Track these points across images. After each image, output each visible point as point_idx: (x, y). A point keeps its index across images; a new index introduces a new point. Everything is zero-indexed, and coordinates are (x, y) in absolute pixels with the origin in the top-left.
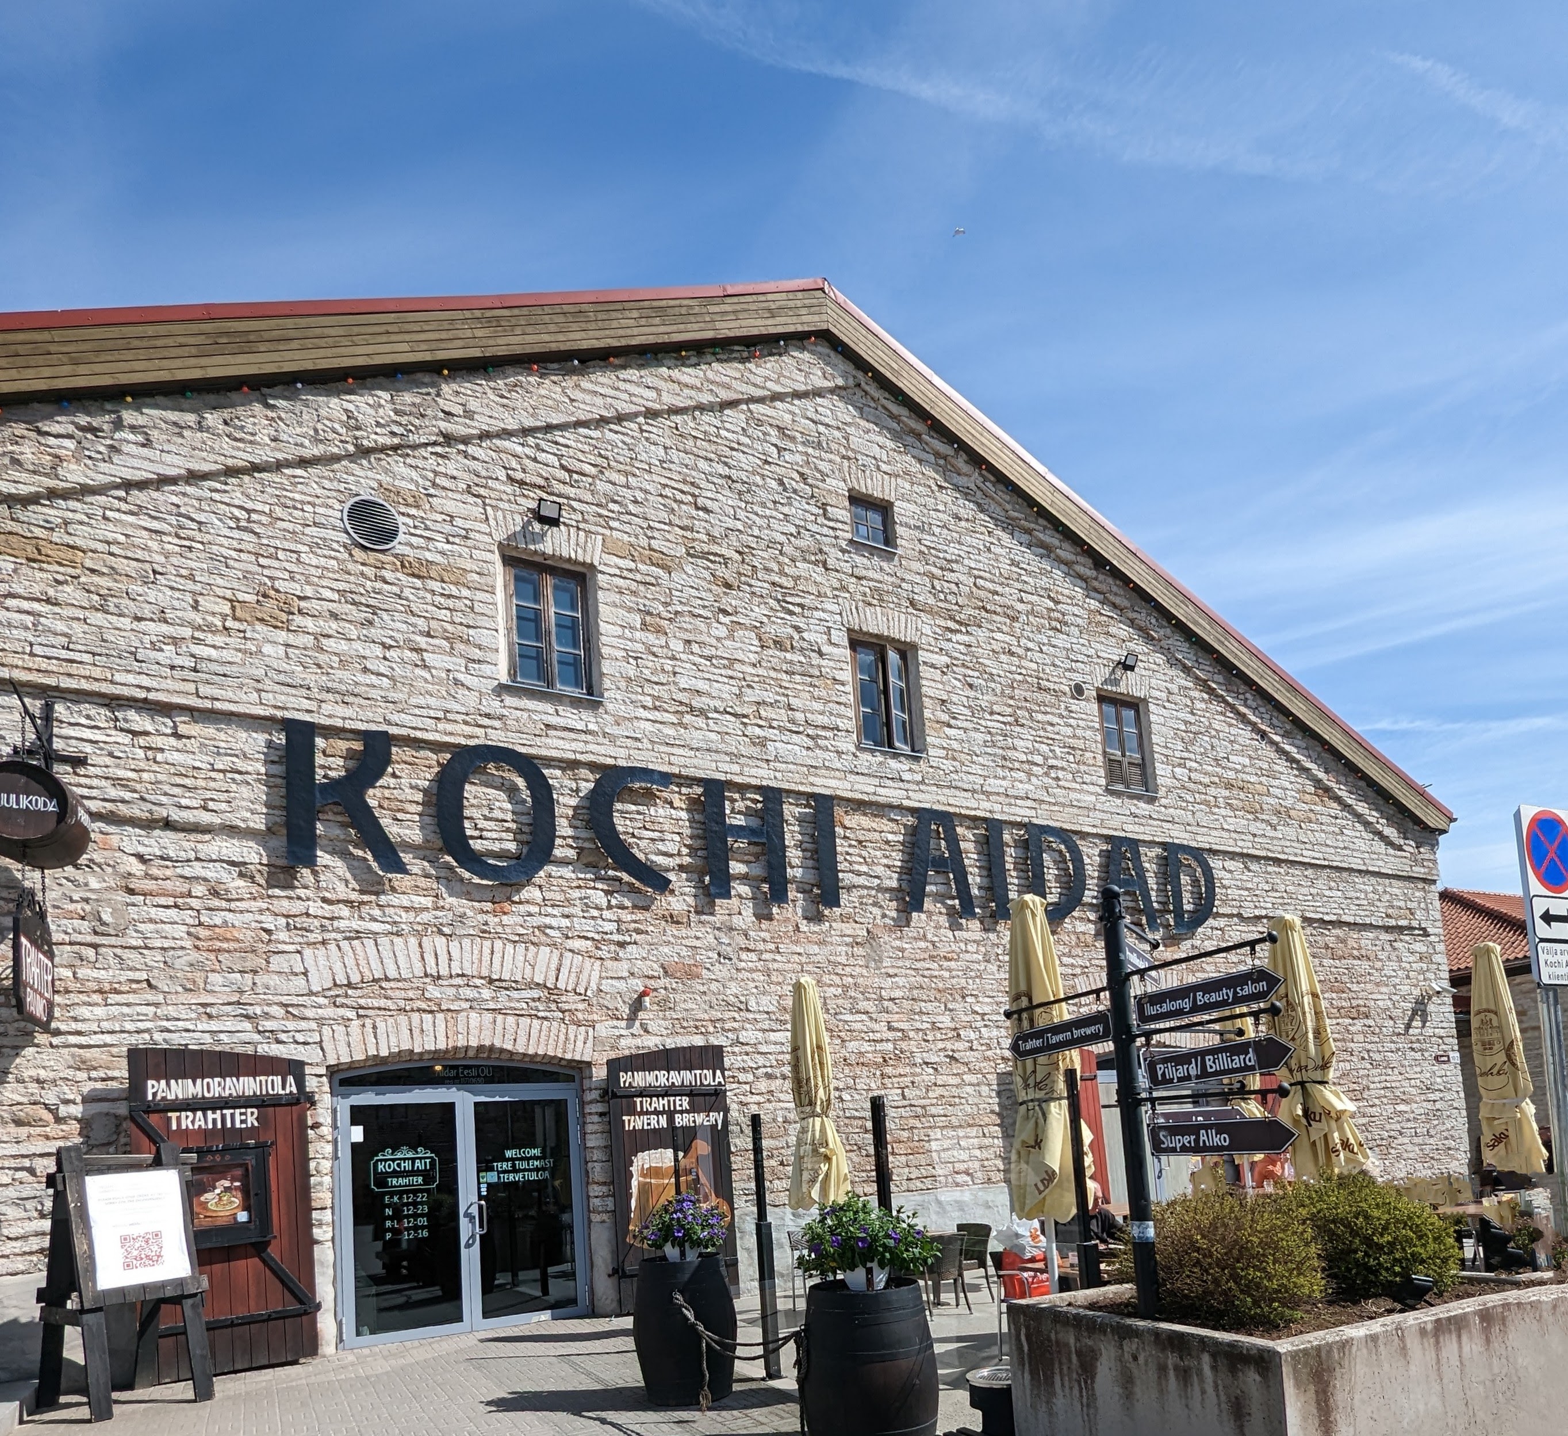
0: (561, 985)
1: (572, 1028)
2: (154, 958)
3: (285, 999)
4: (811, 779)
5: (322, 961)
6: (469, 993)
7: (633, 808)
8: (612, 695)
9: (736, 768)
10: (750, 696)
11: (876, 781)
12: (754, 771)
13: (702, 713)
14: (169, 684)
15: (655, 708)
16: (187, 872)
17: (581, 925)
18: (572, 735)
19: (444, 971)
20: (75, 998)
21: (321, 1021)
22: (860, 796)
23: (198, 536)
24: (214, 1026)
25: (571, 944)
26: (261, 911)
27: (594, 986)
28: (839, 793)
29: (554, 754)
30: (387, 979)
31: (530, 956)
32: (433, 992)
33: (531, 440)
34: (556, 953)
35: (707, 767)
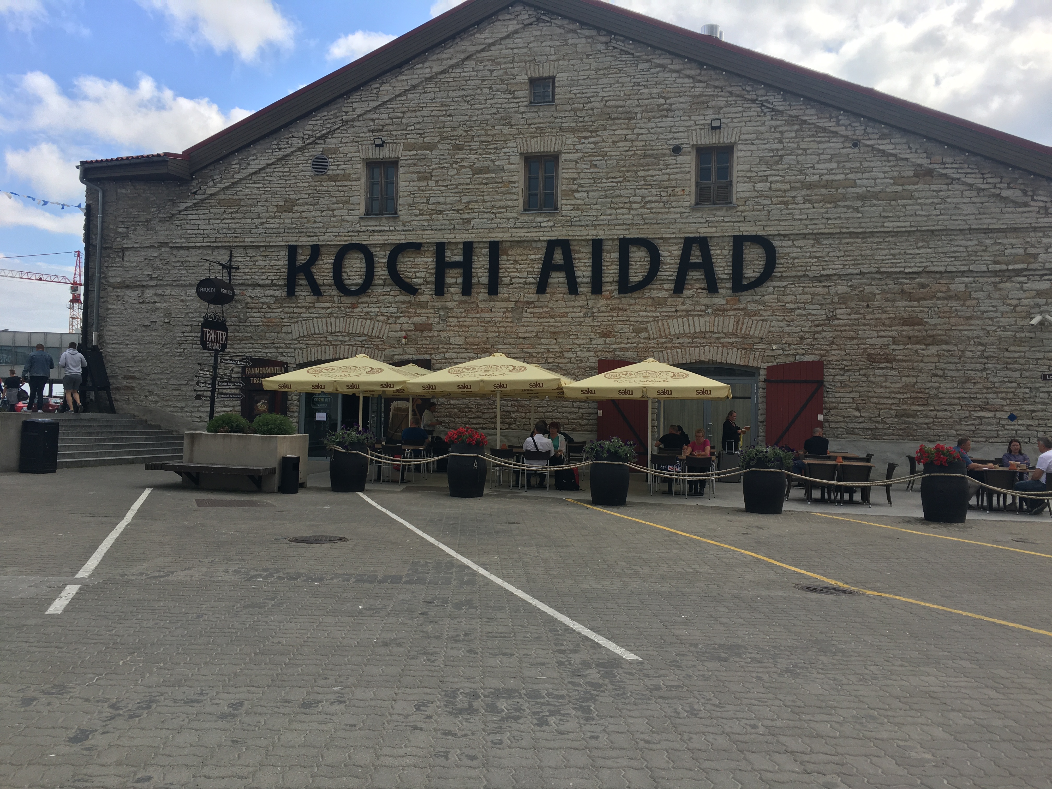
0: (373, 335)
1: (377, 351)
2: (252, 329)
3: (286, 342)
4: (490, 235)
5: (296, 328)
6: (340, 338)
7: (407, 259)
8: (403, 213)
9: (453, 236)
10: (464, 199)
11: (526, 230)
12: (461, 236)
13: (441, 212)
14: (259, 239)
15: (421, 214)
16: (262, 300)
17: (383, 310)
18: (384, 233)
19: (333, 331)
20: (234, 342)
21: (295, 349)
22: (517, 239)
23: (269, 186)
24: (267, 350)
25: (378, 318)
26: (280, 312)
27: (386, 335)
28: (504, 239)
29: (376, 242)
30: (315, 334)
31: (363, 323)
32: (330, 338)
33: (378, 111)
34: (373, 322)
35: (439, 237)
